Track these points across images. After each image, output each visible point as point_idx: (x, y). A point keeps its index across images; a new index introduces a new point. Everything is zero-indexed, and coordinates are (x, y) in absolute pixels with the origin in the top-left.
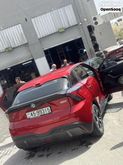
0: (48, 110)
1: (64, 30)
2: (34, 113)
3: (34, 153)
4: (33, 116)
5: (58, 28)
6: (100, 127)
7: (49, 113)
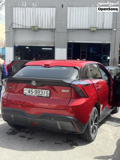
0: (47, 93)
1: (96, 30)
2: (32, 91)
3: (17, 131)
4: (30, 93)
5: (91, 26)
6: (93, 133)
7: (47, 97)
